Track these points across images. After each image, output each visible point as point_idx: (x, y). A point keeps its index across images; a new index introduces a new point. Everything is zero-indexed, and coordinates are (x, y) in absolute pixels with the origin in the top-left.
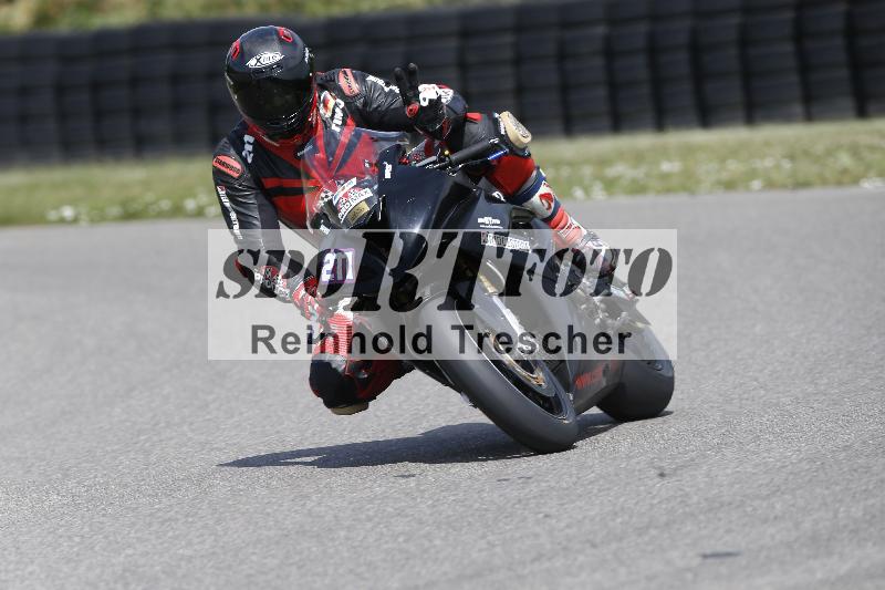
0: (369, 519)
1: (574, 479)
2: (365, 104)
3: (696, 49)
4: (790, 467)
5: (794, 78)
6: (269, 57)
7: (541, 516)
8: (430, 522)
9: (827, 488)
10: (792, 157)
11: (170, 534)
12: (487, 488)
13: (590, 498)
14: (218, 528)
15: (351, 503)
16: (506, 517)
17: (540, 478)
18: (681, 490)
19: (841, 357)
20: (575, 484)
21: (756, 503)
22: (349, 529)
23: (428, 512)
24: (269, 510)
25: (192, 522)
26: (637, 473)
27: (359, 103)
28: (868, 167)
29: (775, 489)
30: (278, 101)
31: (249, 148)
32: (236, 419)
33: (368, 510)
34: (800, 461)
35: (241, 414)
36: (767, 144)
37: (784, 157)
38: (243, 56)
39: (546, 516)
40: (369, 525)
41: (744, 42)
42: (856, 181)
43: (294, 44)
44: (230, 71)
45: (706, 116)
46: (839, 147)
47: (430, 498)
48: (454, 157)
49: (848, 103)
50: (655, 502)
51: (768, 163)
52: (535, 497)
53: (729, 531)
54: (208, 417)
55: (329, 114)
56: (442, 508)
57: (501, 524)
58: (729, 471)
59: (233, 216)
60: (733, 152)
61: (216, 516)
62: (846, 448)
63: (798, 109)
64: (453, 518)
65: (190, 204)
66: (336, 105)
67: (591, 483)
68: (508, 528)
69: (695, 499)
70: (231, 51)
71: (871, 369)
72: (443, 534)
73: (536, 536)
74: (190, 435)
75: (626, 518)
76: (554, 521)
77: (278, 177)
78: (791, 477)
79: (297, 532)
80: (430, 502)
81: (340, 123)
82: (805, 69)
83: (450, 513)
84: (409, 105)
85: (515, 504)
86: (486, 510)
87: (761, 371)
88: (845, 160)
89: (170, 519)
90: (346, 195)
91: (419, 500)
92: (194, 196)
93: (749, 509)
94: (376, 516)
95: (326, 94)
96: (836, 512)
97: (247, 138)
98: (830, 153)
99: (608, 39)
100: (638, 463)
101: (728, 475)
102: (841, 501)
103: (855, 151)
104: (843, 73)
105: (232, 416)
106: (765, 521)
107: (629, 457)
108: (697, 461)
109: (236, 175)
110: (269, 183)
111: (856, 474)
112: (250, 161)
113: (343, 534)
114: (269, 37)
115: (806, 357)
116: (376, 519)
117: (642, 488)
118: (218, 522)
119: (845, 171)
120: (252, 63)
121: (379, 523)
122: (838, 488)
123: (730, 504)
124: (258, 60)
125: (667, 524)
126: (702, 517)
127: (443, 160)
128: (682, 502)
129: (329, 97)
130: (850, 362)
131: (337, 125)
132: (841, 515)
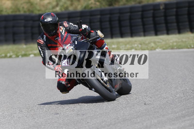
0: (49, 123)
1: (94, 114)
2: (69, 29)
3: (120, 21)
4: (141, 112)
5: (141, 27)
6: (49, 19)
7: (86, 122)
8: (62, 124)
9: (149, 116)
10: (141, 44)
11: (5, 127)
12: (75, 116)
13: (97, 118)
14: (16, 126)
15: (45, 120)
16: (79, 123)
17: (87, 114)
18: (117, 116)
19: (152, 87)
20: (94, 115)
21: (134, 119)
22: (44, 125)
23: (62, 122)
24: (27, 122)
25: (10, 124)
26: (107, 113)
27: (68, 29)
28: (158, 46)
29: (138, 116)
30: (51, 28)
31: (45, 38)
32: (19, 102)
33: (48, 121)
34: (143, 110)
35: (20, 101)
36: (136, 41)
37: (139, 44)
38: (44, 19)
39: (88, 123)
40: (49, 125)
41: (130, 19)
42: (155, 49)
43: (55, 16)
44: (41, 22)
45: (122, 35)
46: (151, 42)
47: (62, 119)
48: (89, 40)
49: (153, 32)
50: (112, 119)
51: (136, 45)
52: (85, 119)
53: (128, 126)
54: (13, 101)
55: (62, 31)
56: (65, 121)
57: (78, 124)
58: (128, 112)
59: (42, 52)
60: (128, 43)
61: (15, 123)
62: (153, 107)
63: (142, 33)
64: (67, 123)
65: (9, 55)
66: (63, 29)
67: (98, 115)
68: (79, 125)
69: (120, 119)
70: (41, 18)
71: (159, 90)
72: (65, 126)
73: (86, 127)
74: (9, 105)
75: (105, 123)
76: (89, 124)
77: (51, 44)
78: (141, 114)
79: (33, 126)
80: (62, 120)
81: (64, 33)
82: (144, 25)
83: (67, 122)
84: (80, 29)
85: (81, 120)
86: (75, 121)
87: (134, 91)
88: (153, 45)
89: (5, 124)
90: (67, 48)
91: (60, 119)
92: (10, 53)
93: (132, 121)
94: (50, 123)
95: (61, 27)
96: (151, 121)
97: (44, 36)
98: (149, 43)
99: (100, 18)
100: (108, 111)
101: (128, 113)
102: (152, 119)
103: (155, 43)
104: (152, 26)
105: (18, 101)
106: (136, 123)
107: (106, 110)
108: (121, 110)
109: (42, 44)
110: (49, 45)
111: (155, 113)
112: (45, 41)
113: (43, 127)
114: (49, 15)
115: (144, 88)
116: (50, 124)
117: (109, 116)
118: (15, 124)
119: (153, 47)
120: (46, 20)
121: (51, 124)
122: (152, 116)
123: (128, 119)
124: (47, 20)
125: (114, 124)
126: (122, 123)
127: (87, 40)
128: (117, 119)
129: (62, 27)
130: (154, 89)
131: (63, 33)
132: (152, 122)
